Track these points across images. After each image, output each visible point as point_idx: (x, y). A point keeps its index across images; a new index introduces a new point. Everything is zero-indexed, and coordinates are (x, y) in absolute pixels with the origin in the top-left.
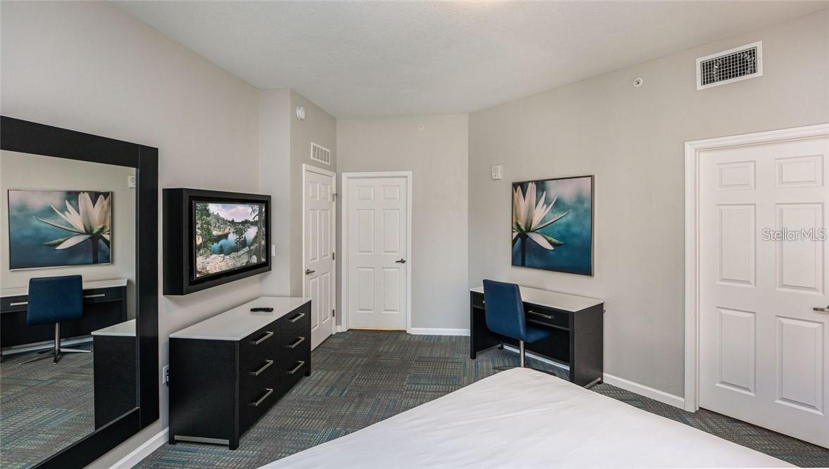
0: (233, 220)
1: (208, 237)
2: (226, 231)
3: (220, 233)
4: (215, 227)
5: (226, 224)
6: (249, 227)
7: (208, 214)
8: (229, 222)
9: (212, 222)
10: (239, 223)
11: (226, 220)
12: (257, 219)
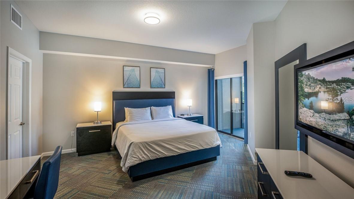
0: (324, 80)
2: (317, 90)
3: (310, 91)
4: (306, 85)
5: (316, 82)
6: (348, 88)
8: (320, 81)
9: (304, 81)
10: (333, 82)
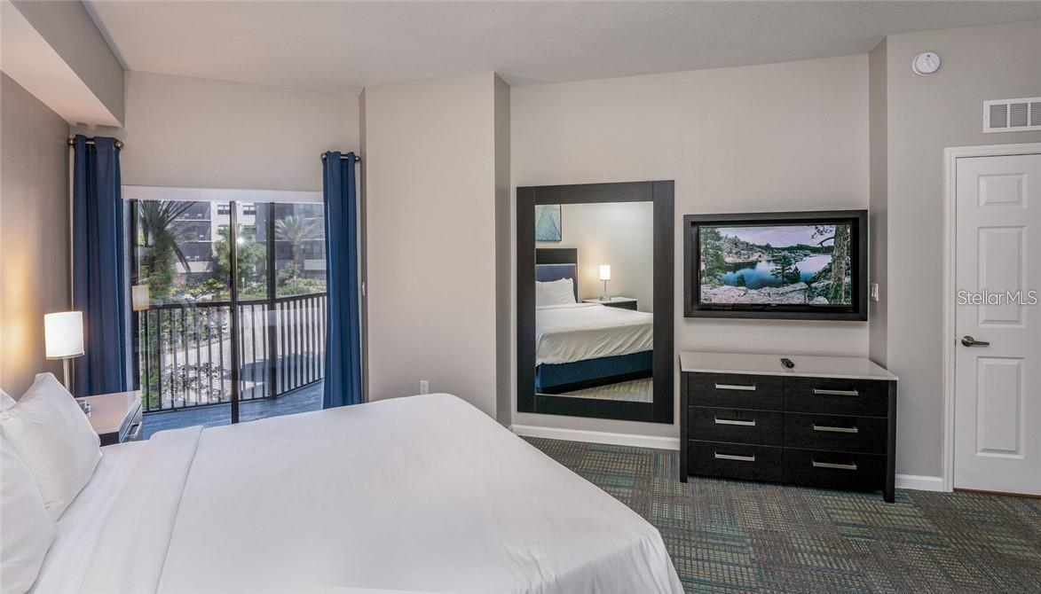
0: (768, 246)
1: (716, 264)
2: (754, 258)
3: (740, 261)
4: (730, 253)
5: (752, 249)
6: (805, 255)
7: (719, 239)
9: (724, 247)
10: (784, 249)
11: (753, 245)
12: (831, 243)
